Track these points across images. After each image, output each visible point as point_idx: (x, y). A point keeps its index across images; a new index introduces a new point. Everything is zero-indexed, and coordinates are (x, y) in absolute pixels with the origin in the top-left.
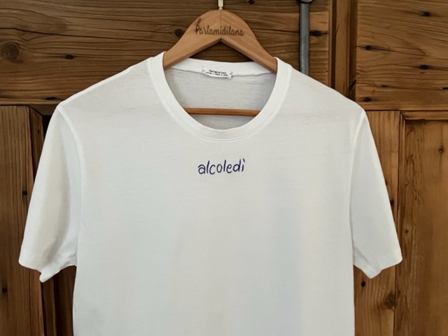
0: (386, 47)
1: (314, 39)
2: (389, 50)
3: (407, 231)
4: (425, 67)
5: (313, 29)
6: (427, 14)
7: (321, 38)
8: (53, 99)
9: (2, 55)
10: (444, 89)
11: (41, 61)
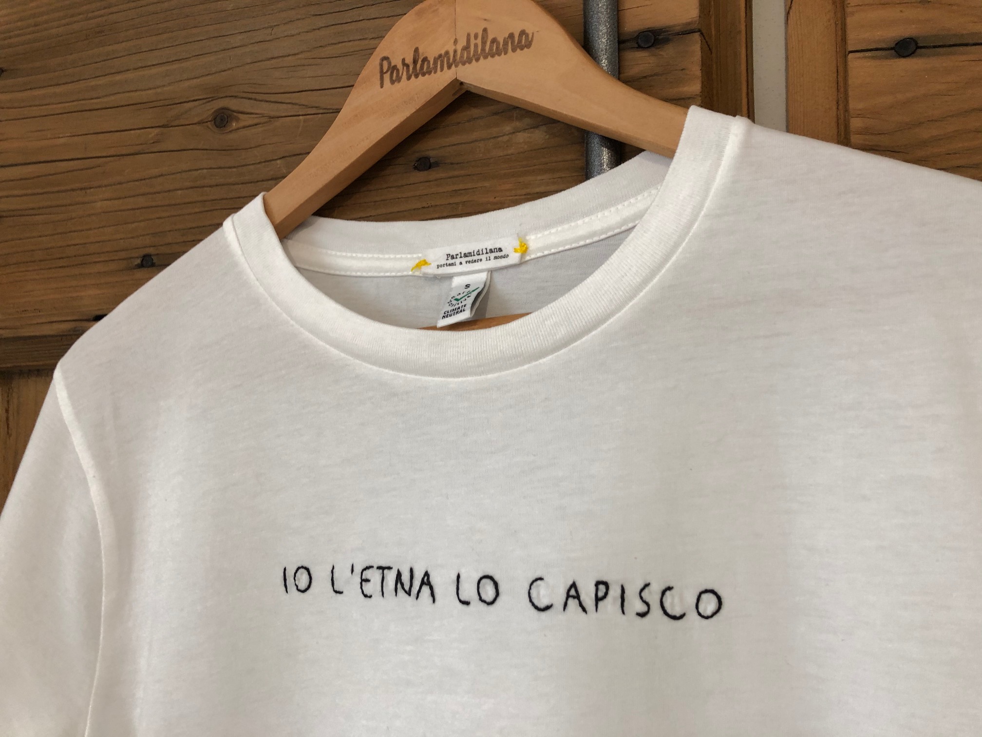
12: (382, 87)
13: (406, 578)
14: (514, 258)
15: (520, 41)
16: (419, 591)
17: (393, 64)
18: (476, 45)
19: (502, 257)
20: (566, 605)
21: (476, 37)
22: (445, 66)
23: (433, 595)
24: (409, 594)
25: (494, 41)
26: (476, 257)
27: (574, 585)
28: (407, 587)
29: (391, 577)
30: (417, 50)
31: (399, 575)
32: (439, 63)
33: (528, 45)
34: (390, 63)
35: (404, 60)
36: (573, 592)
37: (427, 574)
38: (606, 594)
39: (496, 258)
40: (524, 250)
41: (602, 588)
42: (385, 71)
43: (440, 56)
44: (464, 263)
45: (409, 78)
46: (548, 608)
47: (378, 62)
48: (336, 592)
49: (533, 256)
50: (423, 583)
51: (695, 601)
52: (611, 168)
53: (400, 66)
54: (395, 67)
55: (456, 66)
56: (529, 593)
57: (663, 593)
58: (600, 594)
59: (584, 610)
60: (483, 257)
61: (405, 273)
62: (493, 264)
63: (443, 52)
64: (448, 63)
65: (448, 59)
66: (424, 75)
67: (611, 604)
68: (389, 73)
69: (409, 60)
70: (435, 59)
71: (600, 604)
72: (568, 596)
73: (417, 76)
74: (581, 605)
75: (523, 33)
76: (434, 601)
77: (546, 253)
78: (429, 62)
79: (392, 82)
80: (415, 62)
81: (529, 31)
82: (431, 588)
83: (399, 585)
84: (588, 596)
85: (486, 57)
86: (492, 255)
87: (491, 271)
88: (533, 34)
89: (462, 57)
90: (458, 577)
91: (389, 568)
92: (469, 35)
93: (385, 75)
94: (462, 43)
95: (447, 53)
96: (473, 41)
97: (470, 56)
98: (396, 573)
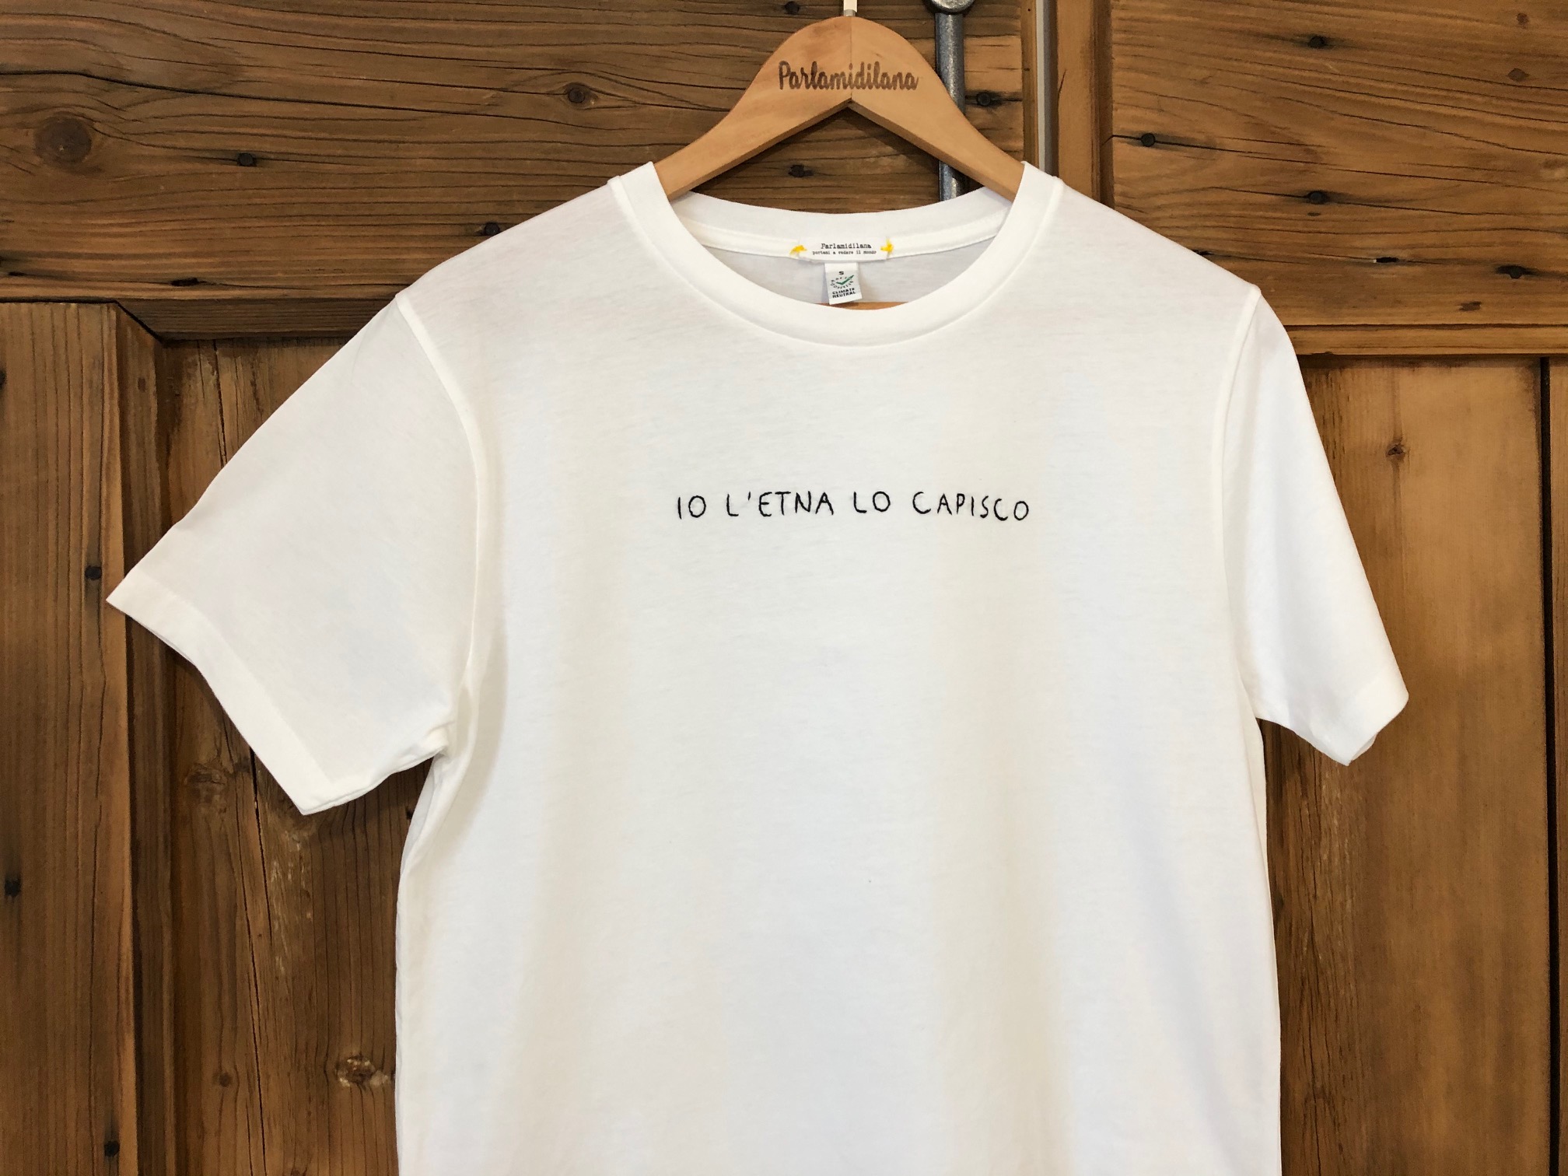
0: (1201, 137)
1: (980, 116)
2: (1210, 147)
4: (1319, 197)
6: (1319, 42)
7: (1000, 112)
8: (192, 283)
9: (39, 151)
10: (1383, 260)
11: (158, 168)
12: (782, 88)
13: (804, 499)
14: (881, 255)
15: (907, 82)
16: (818, 507)
17: (792, 71)
18: (869, 74)
19: (870, 252)
20: (939, 508)
21: (869, 68)
22: (841, 86)
23: (831, 509)
24: (809, 510)
25: (885, 75)
26: (848, 250)
27: (944, 497)
28: (807, 506)
29: (790, 500)
30: (814, 64)
31: (798, 497)
32: (835, 82)
33: (914, 86)
34: (789, 69)
35: (802, 69)
36: (943, 501)
37: (824, 494)
38: (963, 502)
39: (865, 252)
40: (889, 249)
41: (961, 498)
42: (784, 74)
43: (837, 75)
44: (837, 253)
45: (808, 87)
46: (927, 511)
47: (777, 65)
48: (731, 515)
49: (896, 256)
50: (821, 501)
51: (1014, 508)
52: (957, 196)
53: (799, 74)
54: (793, 74)
55: (852, 88)
56: (914, 502)
57: (996, 502)
58: (960, 502)
59: (950, 512)
60: (855, 250)
61: (782, 255)
62: (863, 257)
63: (839, 73)
64: (844, 83)
65: (844, 80)
66: (821, 88)
67: (965, 509)
68: (788, 78)
69: (808, 71)
70: (832, 76)
71: (960, 508)
72: (941, 504)
73: (815, 87)
74: (948, 509)
75: (909, 75)
76: (833, 513)
77: (907, 254)
78: (826, 77)
79: (792, 87)
80: (813, 74)
81: (915, 76)
82: (830, 505)
83: (799, 505)
84: (952, 505)
85: (877, 87)
86: (862, 250)
87: (859, 263)
88: (918, 79)
89: (856, 81)
90: (855, 494)
91: (788, 493)
92: (863, 64)
93: (784, 79)
94: (856, 70)
95: (843, 74)
96: (866, 71)
97: (863, 81)
98: (795, 496)
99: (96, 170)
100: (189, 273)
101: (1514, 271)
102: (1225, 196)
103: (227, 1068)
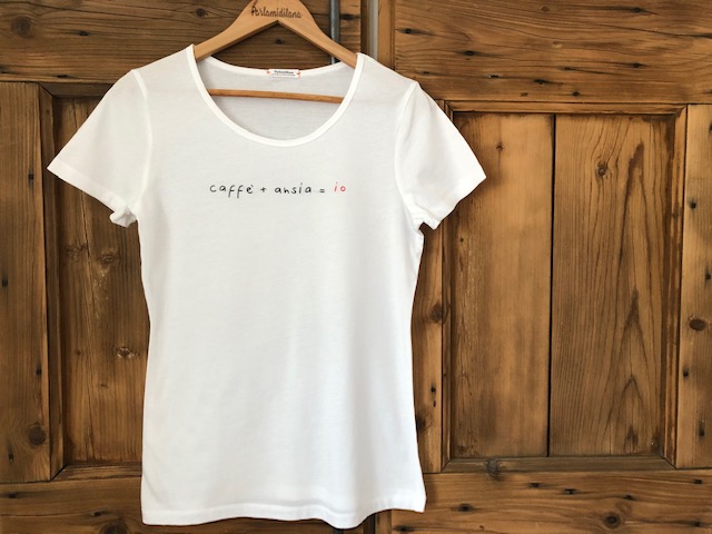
0: (427, 31)
1: (345, 23)
2: (431, 34)
3: (462, 240)
4: (470, 53)
5: (343, 12)
7: (352, 22)
8: (65, 76)
9: (12, 30)
10: (493, 77)
11: (53, 36)
54: (257, 11)
99: (32, 37)
100: (64, 73)
101: (540, 81)
102: (435, 52)
103: (79, 349)
